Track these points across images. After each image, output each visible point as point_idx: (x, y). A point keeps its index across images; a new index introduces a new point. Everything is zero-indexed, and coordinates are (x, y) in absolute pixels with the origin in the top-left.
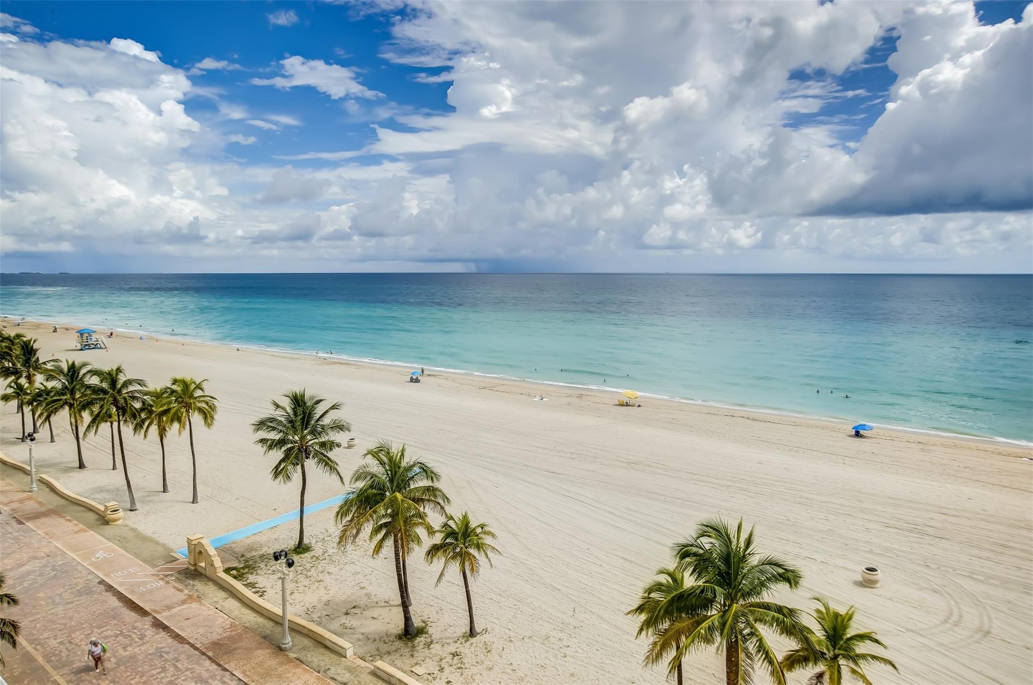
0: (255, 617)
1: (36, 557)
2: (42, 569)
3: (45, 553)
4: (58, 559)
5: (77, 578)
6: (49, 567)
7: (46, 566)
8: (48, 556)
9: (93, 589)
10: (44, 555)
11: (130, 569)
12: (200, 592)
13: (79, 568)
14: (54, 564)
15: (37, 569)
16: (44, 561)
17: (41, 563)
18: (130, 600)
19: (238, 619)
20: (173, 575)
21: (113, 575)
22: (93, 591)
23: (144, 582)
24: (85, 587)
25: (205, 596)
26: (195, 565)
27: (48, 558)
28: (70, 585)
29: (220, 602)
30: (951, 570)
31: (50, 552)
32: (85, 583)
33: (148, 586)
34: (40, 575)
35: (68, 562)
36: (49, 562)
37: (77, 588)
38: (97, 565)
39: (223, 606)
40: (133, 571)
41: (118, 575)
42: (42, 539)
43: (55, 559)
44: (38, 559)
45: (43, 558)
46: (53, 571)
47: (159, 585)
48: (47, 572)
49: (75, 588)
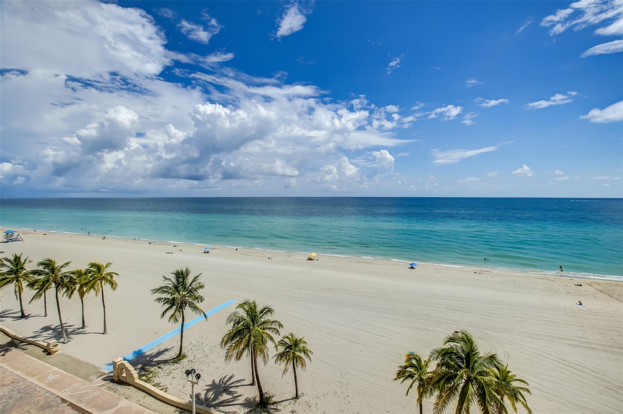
0: (168, 407)
1: (4, 384)
2: (10, 393)
3: (10, 381)
4: (21, 384)
5: (38, 397)
6: (15, 391)
7: (13, 391)
8: (13, 383)
9: (51, 404)
10: (10, 382)
11: (74, 385)
12: (126, 395)
13: (37, 389)
14: (19, 388)
15: (7, 394)
16: (10, 387)
17: (8, 389)
18: (80, 408)
19: (156, 410)
20: (104, 385)
21: (63, 391)
22: (51, 405)
23: (86, 393)
24: (45, 403)
25: (130, 397)
26: (118, 377)
27: (13, 384)
28: (34, 403)
29: (141, 400)
30: (480, 327)
31: (14, 379)
32: (45, 400)
33: (90, 395)
34: (10, 398)
35: (28, 386)
36: (14, 387)
37: (39, 404)
38: (51, 385)
39: (144, 403)
40: (76, 386)
41: (67, 391)
42: (5, 371)
43: (19, 384)
44: (6, 386)
45: (9, 385)
46: (19, 394)
47: (97, 394)
48: (15, 395)
49: (38, 404)
